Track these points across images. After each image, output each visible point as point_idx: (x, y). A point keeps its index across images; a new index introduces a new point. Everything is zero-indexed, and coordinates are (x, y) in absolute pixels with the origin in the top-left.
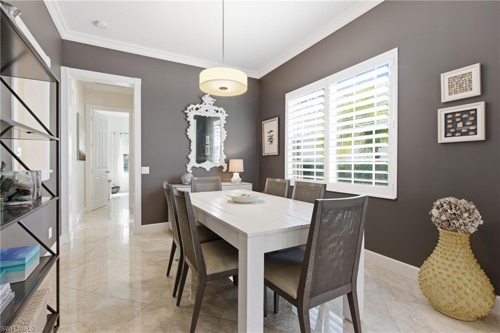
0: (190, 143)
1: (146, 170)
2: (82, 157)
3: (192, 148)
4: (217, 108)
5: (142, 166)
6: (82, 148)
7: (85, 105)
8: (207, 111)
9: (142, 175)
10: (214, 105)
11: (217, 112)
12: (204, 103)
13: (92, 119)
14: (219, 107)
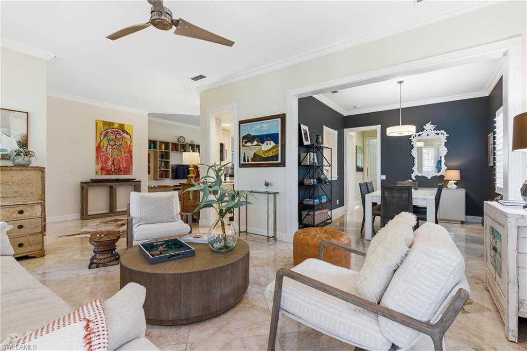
0: (414, 160)
1: (384, 177)
2: (359, 169)
3: (415, 163)
4: (437, 132)
5: (382, 174)
6: (360, 164)
7: (364, 139)
8: (428, 135)
9: (382, 180)
10: (434, 130)
11: (438, 134)
12: (425, 130)
13: (368, 146)
14: (439, 130)
